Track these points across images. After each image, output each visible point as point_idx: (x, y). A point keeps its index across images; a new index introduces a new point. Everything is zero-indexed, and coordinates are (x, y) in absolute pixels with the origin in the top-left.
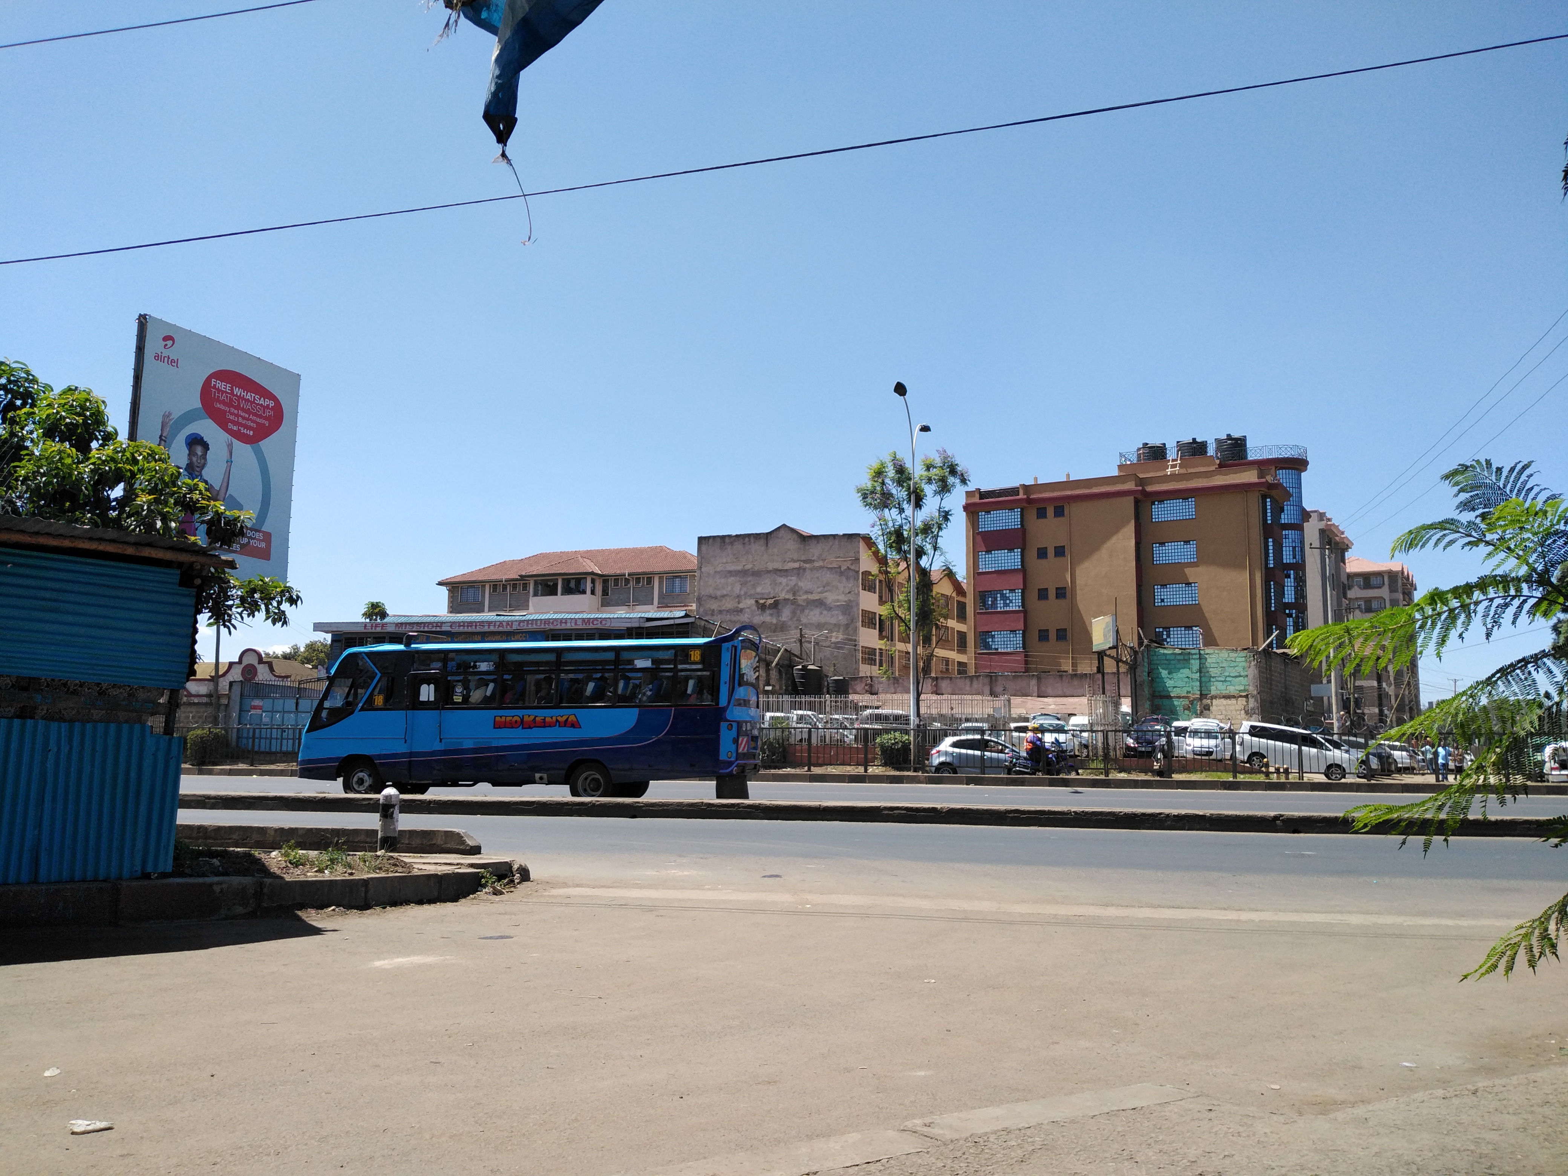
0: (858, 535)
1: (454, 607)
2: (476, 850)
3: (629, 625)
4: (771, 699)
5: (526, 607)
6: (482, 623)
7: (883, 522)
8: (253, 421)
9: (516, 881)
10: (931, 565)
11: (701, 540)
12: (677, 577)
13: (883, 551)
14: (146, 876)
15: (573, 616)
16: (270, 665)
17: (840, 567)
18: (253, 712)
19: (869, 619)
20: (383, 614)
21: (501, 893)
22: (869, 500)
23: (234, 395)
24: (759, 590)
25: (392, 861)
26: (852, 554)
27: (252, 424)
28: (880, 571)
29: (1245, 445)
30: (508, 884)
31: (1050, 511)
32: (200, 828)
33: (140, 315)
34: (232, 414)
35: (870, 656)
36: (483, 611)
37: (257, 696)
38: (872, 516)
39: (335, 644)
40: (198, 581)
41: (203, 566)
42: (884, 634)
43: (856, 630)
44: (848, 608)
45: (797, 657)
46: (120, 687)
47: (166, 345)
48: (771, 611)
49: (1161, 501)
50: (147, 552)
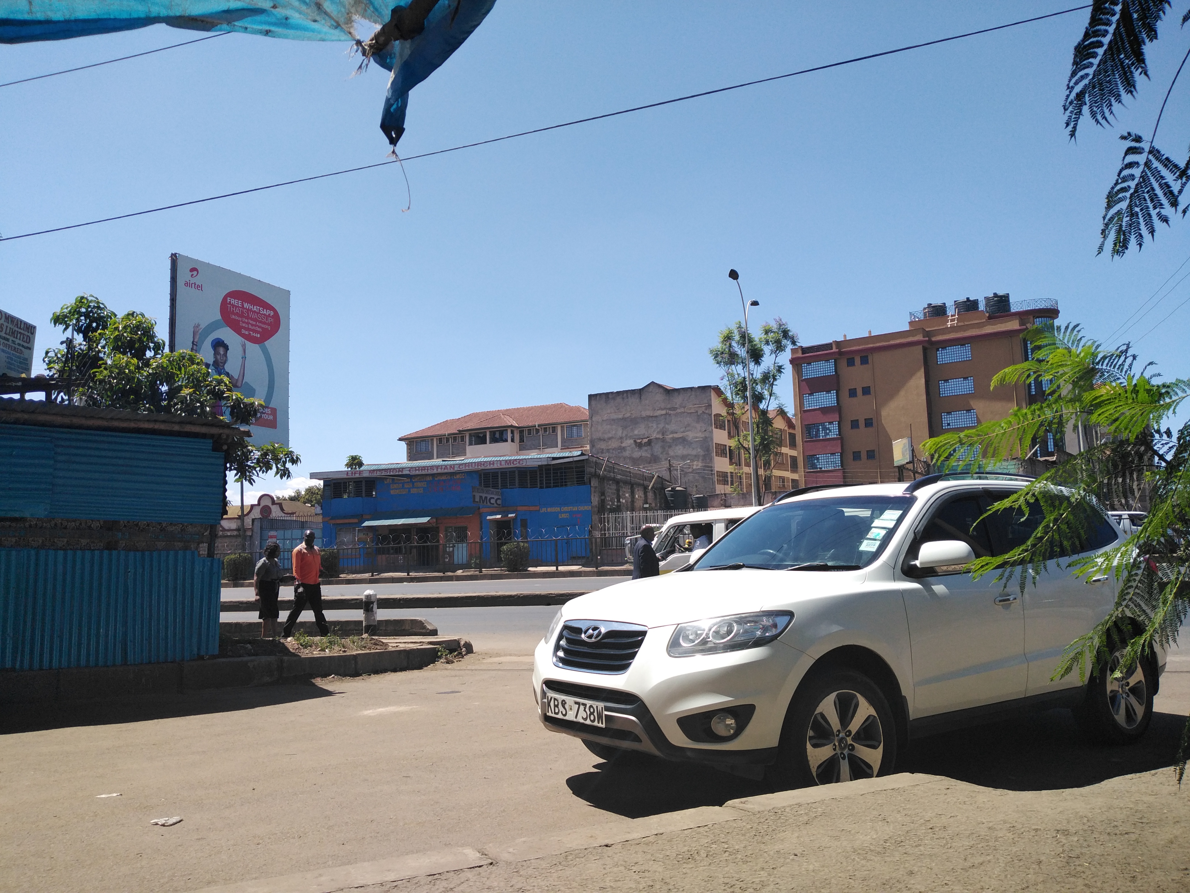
0: (710, 386)
1: (411, 457)
2: (434, 633)
3: (540, 463)
4: (648, 514)
5: (464, 454)
6: (432, 467)
7: (731, 375)
8: (259, 327)
9: (464, 653)
10: (767, 407)
11: (590, 396)
12: (574, 426)
13: (730, 398)
14: (201, 658)
15: (498, 459)
16: (280, 505)
17: (697, 412)
18: (270, 540)
19: (722, 450)
20: (361, 464)
21: (453, 662)
22: (719, 359)
23: (244, 309)
24: (636, 432)
25: (373, 642)
26: (706, 401)
27: (259, 329)
28: (728, 413)
29: (1009, 301)
30: (457, 655)
31: (857, 360)
32: (237, 625)
33: (172, 254)
34: (244, 322)
35: (724, 478)
36: (433, 458)
37: (272, 529)
38: (722, 371)
39: (326, 488)
40: (225, 447)
41: (228, 436)
42: (733, 461)
43: (711, 460)
44: (706, 443)
45: (668, 482)
46: (175, 525)
47: (192, 275)
48: (646, 448)
49: (944, 348)
50: (188, 428)
